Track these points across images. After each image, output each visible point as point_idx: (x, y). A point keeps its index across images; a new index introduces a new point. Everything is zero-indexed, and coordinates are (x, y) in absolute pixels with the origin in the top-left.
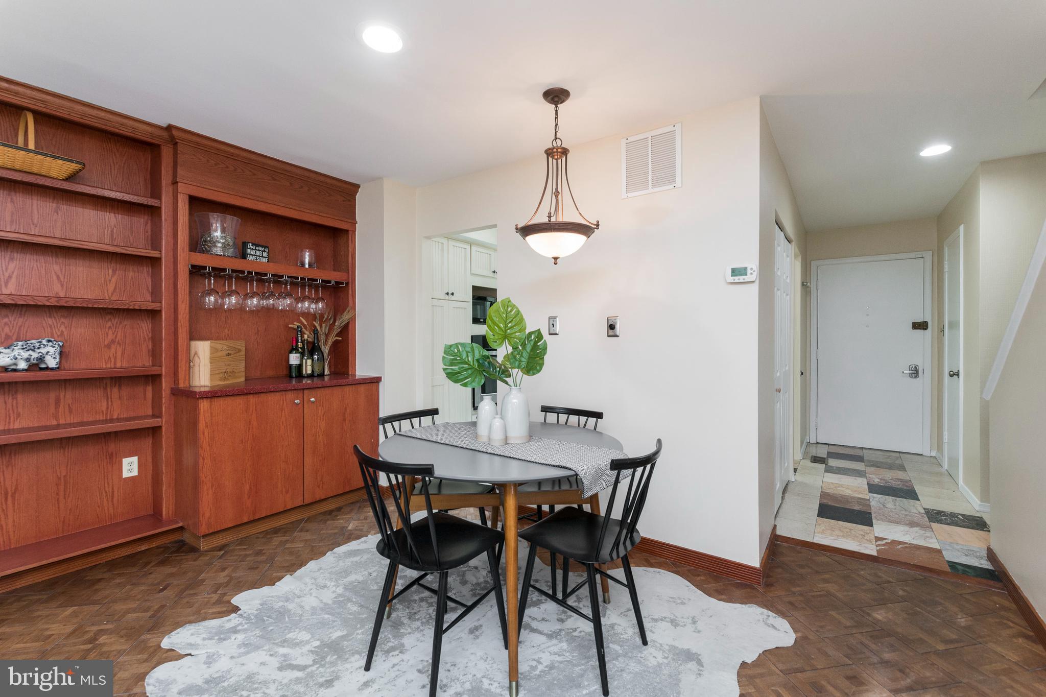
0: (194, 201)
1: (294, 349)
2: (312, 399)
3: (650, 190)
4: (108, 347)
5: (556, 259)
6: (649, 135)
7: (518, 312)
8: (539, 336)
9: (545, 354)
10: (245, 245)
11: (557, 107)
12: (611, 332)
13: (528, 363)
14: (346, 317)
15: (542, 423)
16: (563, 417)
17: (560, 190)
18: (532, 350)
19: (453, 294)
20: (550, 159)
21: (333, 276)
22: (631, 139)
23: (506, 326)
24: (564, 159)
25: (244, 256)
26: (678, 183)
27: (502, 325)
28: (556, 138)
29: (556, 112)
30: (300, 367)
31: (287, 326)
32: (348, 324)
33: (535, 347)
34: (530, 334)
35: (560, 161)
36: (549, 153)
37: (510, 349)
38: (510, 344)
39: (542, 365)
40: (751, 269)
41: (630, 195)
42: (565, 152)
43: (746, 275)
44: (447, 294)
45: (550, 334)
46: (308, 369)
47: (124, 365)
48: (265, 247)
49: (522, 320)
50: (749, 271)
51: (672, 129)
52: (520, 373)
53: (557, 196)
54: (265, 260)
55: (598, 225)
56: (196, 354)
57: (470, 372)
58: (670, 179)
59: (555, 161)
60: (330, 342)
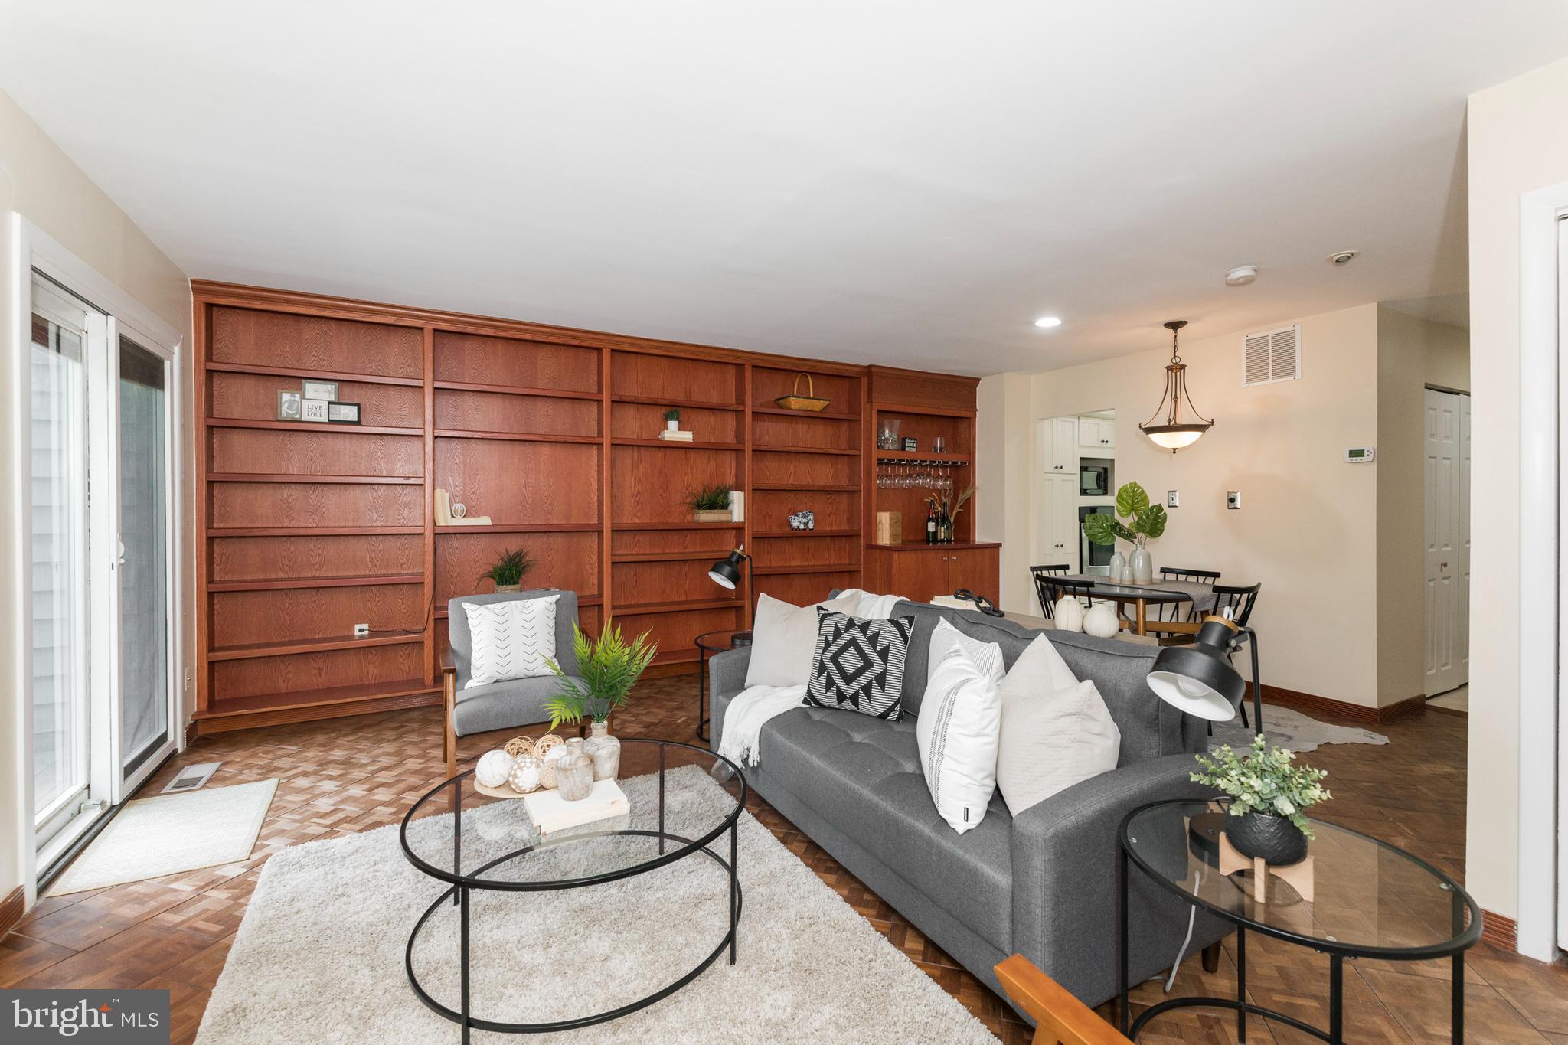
0: (879, 412)
1: (930, 519)
2: (955, 558)
3: (1271, 381)
4: (829, 515)
5: (1175, 449)
6: (1270, 333)
7: (1143, 492)
8: (1160, 508)
9: (1165, 522)
10: (904, 440)
11: (1176, 332)
12: (1231, 505)
13: (1151, 529)
14: (968, 493)
15: (1161, 580)
16: (1182, 578)
17: (1178, 396)
18: (1154, 519)
19: (1061, 467)
20: (1170, 372)
21: (959, 458)
22: (1250, 337)
23: (1133, 502)
24: (1182, 371)
25: (903, 448)
26: (1298, 375)
27: (1129, 501)
28: (1175, 356)
29: (1176, 336)
30: (935, 533)
31: (922, 501)
32: (969, 498)
33: (1157, 517)
34: (1153, 507)
35: (1178, 373)
36: (1169, 368)
37: (1136, 519)
38: (1136, 515)
39: (1162, 531)
40: (1368, 451)
41: (1251, 385)
42: (1183, 367)
43: (1363, 456)
44: (1057, 468)
45: (1169, 506)
46: (941, 535)
47: (836, 529)
48: (915, 439)
49: (1146, 497)
50: (1366, 453)
51: (1293, 328)
52: (1144, 537)
53: (1176, 401)
54: (914, 450)
55: (1212, 423)
56: (880, 521)
57: (1104, 534)
58: (1291, 372)
59: (1174, 374)
60: (954, 513)
